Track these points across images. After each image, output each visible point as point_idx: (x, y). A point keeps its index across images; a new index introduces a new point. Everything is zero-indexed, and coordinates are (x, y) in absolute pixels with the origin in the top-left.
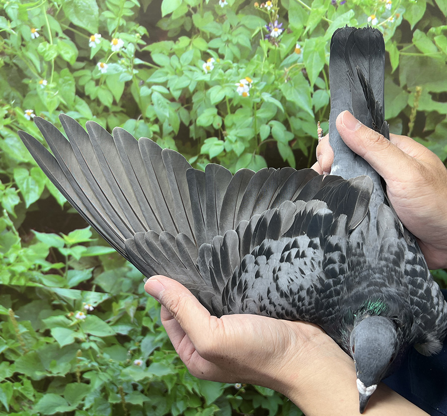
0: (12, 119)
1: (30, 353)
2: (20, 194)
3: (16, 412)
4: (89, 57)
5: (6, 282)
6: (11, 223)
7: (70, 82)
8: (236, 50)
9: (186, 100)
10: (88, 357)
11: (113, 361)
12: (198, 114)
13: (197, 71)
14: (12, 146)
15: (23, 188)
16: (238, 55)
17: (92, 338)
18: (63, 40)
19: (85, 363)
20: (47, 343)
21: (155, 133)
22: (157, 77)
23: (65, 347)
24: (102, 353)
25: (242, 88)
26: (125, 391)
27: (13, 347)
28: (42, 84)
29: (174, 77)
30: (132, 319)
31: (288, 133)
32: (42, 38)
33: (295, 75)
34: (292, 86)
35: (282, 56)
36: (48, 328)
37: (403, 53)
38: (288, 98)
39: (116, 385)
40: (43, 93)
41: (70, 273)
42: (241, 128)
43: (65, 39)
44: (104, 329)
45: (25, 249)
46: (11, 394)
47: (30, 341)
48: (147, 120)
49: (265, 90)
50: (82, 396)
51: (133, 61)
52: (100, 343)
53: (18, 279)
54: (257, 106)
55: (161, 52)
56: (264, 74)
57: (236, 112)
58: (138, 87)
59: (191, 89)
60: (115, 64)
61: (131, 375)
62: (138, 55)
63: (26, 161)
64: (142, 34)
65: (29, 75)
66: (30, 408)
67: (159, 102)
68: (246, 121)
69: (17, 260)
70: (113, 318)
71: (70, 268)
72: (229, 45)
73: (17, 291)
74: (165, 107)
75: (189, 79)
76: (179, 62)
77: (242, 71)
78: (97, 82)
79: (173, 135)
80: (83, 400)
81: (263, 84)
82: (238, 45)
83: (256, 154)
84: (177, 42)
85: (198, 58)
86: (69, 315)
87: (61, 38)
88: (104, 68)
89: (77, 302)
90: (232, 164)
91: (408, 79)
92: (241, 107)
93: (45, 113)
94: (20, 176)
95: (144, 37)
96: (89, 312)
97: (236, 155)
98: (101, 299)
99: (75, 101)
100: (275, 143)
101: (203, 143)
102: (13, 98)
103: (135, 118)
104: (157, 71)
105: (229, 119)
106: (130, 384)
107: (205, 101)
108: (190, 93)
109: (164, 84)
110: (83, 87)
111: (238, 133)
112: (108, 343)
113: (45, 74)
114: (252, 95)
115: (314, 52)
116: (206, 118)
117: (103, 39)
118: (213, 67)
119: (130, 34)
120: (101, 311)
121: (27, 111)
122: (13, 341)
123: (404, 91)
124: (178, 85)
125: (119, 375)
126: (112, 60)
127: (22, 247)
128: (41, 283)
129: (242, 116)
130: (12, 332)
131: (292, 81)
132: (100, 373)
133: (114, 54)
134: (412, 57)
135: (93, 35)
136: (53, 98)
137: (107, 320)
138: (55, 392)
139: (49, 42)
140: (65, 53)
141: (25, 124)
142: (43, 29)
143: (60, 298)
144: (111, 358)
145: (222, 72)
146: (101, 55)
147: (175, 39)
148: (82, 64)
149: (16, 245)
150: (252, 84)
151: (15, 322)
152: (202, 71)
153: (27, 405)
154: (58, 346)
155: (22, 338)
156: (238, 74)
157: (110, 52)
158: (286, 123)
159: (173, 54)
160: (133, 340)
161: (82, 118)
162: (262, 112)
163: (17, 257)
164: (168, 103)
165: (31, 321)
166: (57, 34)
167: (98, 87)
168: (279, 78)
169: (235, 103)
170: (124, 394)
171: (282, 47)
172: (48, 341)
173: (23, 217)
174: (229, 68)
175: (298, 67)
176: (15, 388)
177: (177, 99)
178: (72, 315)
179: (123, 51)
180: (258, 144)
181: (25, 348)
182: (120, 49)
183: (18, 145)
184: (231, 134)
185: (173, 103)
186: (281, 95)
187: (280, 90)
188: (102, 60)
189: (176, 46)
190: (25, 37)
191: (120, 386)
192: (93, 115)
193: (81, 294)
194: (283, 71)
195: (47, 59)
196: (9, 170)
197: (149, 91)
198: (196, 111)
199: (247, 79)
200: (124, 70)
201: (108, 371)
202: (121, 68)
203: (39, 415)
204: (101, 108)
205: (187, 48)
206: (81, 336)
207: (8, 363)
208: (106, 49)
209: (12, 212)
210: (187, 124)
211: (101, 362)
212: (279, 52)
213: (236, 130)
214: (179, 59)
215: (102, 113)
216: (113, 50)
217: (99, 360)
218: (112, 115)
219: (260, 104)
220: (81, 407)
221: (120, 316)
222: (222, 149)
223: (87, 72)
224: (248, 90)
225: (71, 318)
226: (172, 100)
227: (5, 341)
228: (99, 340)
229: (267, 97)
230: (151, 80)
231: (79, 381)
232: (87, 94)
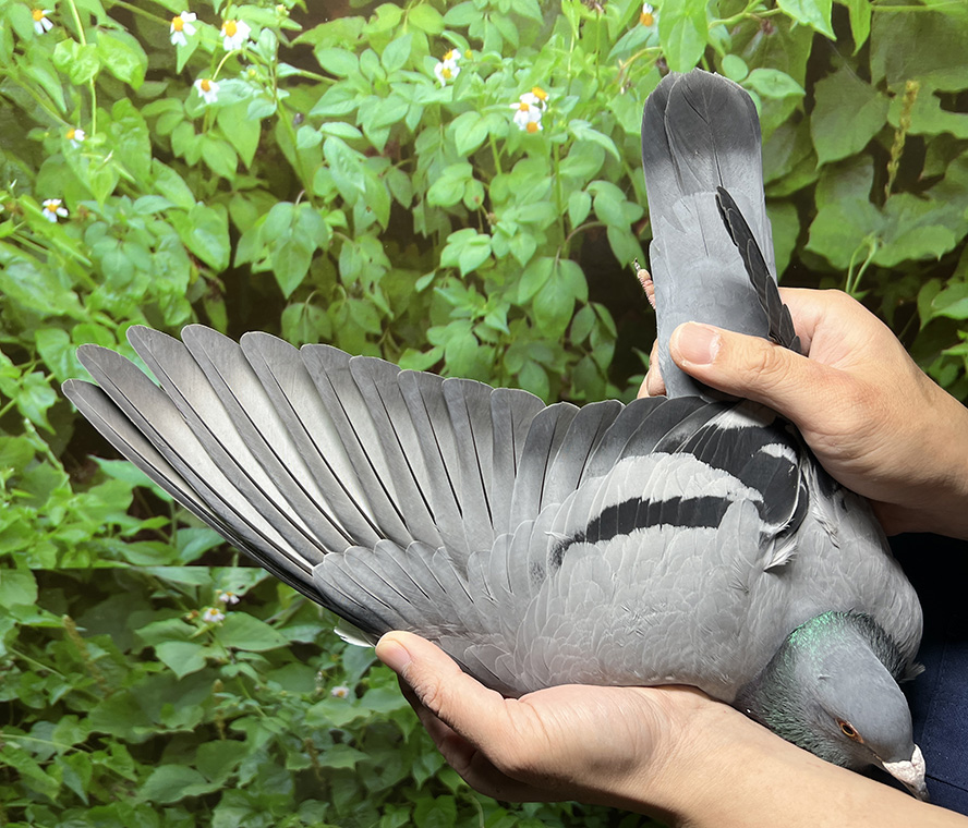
0: (15, 223)
1: (118, 694)
2: (55, 384)
3: (103, 804)
4: (175, 67)
5: (50, 565)
6: (44, 446)
7: (137, 130)
8: (508, 28)
9: (401, 151)
10: (236, 691)
11: (289, 695)
12: (430, 180)
13: (420, 82)
14: (23, 282)
15: (60, 370)
16: (514, 39)
17: (240, 656)
18: (110, 32)
19: (232, 702)
20: (150, 674)
21: (336, 229)
22: (333, 102)
23: (187, 677)
24: (265, 682)
25: (526, 113)
26: (316, 747)
27: (80, 687)
28: (73, 138)
29: (370, 99)
30: (320, 613)
31: (630, 205)
32: (61, 31)
33: (641, 74)
34: (636, 99)
35: (613, 34)
36: (149, 644)
37: (879, 8)
38: (628, 129)
39: (298, 738)
40: (79, 159)
41: (181, 534)
42: (527, 204)
43: (112, 28)
44: (265, 637)
45: (80, 496)
46: (88, 773)
47: (113, 673)
48: (318, 200)
49: (576, 114)
50: (233, 764)
51: (274, 70)
52: (259, 663)
53: (74, 557)
54: (561, 152)
55: (337, 45)
56: (572, 78)
57: (514, 170)
58: (291, 129)
59: (412, 123)
60: (234, 81)
61: (327, 717)
62: (284, 54)
63: (60, 312)
64: (291, 6)
65: (40, 120)
66: (131, 794)
67: (342, 159)
68: (538, 188)
69: (67, 520)
70: (280, 615)
71: (182, 525)
72: (491, 17)
73: (74, 581)
74: (355, 171)
75: (405, 101)
76: (381, 65)
77: (524, 75)
78: (199, 125)
79: (377, 230)
80: (236, 770)
81: (573, 101)
82: (513, 16)
83: (560, 257)
84: (372, 18)
85: (423, 53)
86: (189, 616)
87: (104, 28)
88: (210, 91)
89: (202, 590)
90: (511, 283)
91: (889, 66)
92: (525, 156)
93: (89, 204)
94: (50, 345)
95: (295, 13)
96: (230, 607)
97: (517, 264)
98: (253, 579)
99: (151, 172)
100: (603, 229)
101: (446, 244)
102: (12, 176)
103: (291, 199)
104: (332, 89)
105: (500, 186)
106: (326, 733)
107: (443, 149)
108: (408, 134)
109: (351, 118)
110: (168, 139)
111: (520, 216)
112: (275, 661)
113: (76, 115)
114: (549, 127)
115: (682, 17)
116: (449, 186)
117: (200, 23)
118: (458, 70)
119: (262, 7)
120: (254, 602)
121: (46, 203)
122: (80, 676)
123: (879, 94)
124: (380, 116)
125: (302, 719)
126: (227, 73)
127: (75, 491)
128: (123, 559)
129: (528, 176)
130: (76, 660)
131: (635, 89)
132: (265, 718)
133: (229, 58)
134: (900, 13)
135: (177, 15)
136: (101, 168)
137: (270, 620)
138: (176, 762)
139: (77, 40)
140: (116, 63)
141: (46, 231)
142: (59, 11)
143: (166, 585)
144: (284, 689)
145: (480, 80)
146: (201, 62)
147: (367, 13)
148: (159, 87)
149: (59, 489)
150: (547, 103)
151: (79, 640)
152: (434, 82)
153: (125, 790)
154: (173, 677)
155: (97, 668)
156: (515, 83)
157: (221, 53)
158: (626, 185)
159: (366, 46)
160: (326, 651)
161: (172, 209)
162: (571, 165)
163: (67, 513)
164: (360, 160)
165: (112, 635)
166: (94, 20)
167: (200, 136)
168: (608, 85)
169: (511, 148)
170: (315, 752)
171: (612, 14)
172: (152, 670)
173: (69, 430)
174: (495, 70)
175: (648, 56)
176: (95, 762)
177: (380, 149)
178: (196, 616)
179: (249, 49)
180: (566, 235)
181: (105, 686)
182: (242, 45)
183: (36, 278)
184: (505, 219)
185: (373, 160)
186: (613, 123)
187: (610, 112)
188: (204, 73)
189: (370, 29)
190: (21, 33)
191: (306, 739)
192: (197, 201)
193: (210, 574)
194: (615, 68)
195: (79, 80)
196: (24, 336)
197: (318, 136)
198: (424, 175)
199: (536, 91)
200: (256, 93)
201: (280, 713)
202: (248, 90)
203: (149, 804)
204: (214, 182)
205: (395, 30)
206: (218, 654)
207: (75, 718)
208: (210, 47)
209: (43, 423)
210: (406, 203)
211: (265, 700)
212: (605, 25)
213: (517, 208)
214: (380, 59)
215: (214, 195)
216: (226, 49)
217: (258, 695)
218: (238, 196)
219: (566, 146)
220: (232, 783)
221: (297, 608)
222: (489, 253)
223: (173, 104)
224: (540, 116)
225: (194, 621)
226: (371, 152)
227: (63, 678)
228: (256, 658)
229: (581, 130)
230: (321, 110)
231: (223, 737)
232: (177, 153)
